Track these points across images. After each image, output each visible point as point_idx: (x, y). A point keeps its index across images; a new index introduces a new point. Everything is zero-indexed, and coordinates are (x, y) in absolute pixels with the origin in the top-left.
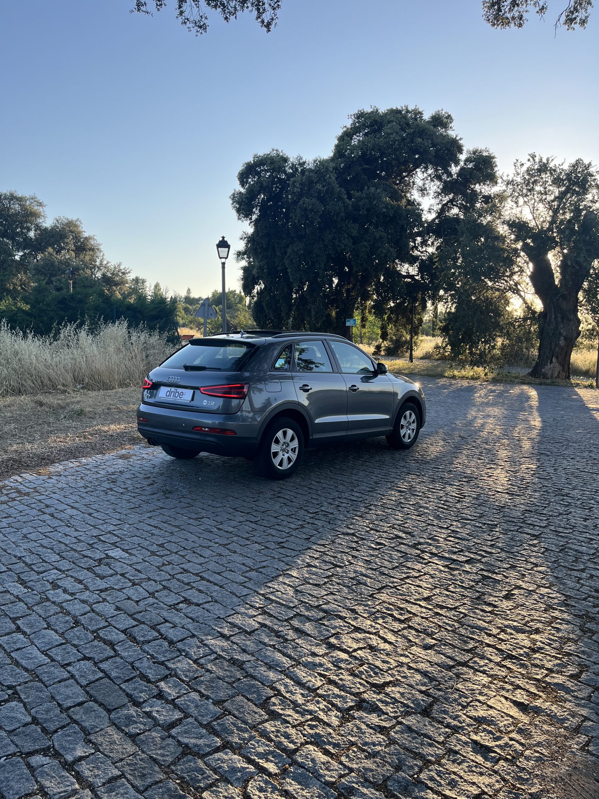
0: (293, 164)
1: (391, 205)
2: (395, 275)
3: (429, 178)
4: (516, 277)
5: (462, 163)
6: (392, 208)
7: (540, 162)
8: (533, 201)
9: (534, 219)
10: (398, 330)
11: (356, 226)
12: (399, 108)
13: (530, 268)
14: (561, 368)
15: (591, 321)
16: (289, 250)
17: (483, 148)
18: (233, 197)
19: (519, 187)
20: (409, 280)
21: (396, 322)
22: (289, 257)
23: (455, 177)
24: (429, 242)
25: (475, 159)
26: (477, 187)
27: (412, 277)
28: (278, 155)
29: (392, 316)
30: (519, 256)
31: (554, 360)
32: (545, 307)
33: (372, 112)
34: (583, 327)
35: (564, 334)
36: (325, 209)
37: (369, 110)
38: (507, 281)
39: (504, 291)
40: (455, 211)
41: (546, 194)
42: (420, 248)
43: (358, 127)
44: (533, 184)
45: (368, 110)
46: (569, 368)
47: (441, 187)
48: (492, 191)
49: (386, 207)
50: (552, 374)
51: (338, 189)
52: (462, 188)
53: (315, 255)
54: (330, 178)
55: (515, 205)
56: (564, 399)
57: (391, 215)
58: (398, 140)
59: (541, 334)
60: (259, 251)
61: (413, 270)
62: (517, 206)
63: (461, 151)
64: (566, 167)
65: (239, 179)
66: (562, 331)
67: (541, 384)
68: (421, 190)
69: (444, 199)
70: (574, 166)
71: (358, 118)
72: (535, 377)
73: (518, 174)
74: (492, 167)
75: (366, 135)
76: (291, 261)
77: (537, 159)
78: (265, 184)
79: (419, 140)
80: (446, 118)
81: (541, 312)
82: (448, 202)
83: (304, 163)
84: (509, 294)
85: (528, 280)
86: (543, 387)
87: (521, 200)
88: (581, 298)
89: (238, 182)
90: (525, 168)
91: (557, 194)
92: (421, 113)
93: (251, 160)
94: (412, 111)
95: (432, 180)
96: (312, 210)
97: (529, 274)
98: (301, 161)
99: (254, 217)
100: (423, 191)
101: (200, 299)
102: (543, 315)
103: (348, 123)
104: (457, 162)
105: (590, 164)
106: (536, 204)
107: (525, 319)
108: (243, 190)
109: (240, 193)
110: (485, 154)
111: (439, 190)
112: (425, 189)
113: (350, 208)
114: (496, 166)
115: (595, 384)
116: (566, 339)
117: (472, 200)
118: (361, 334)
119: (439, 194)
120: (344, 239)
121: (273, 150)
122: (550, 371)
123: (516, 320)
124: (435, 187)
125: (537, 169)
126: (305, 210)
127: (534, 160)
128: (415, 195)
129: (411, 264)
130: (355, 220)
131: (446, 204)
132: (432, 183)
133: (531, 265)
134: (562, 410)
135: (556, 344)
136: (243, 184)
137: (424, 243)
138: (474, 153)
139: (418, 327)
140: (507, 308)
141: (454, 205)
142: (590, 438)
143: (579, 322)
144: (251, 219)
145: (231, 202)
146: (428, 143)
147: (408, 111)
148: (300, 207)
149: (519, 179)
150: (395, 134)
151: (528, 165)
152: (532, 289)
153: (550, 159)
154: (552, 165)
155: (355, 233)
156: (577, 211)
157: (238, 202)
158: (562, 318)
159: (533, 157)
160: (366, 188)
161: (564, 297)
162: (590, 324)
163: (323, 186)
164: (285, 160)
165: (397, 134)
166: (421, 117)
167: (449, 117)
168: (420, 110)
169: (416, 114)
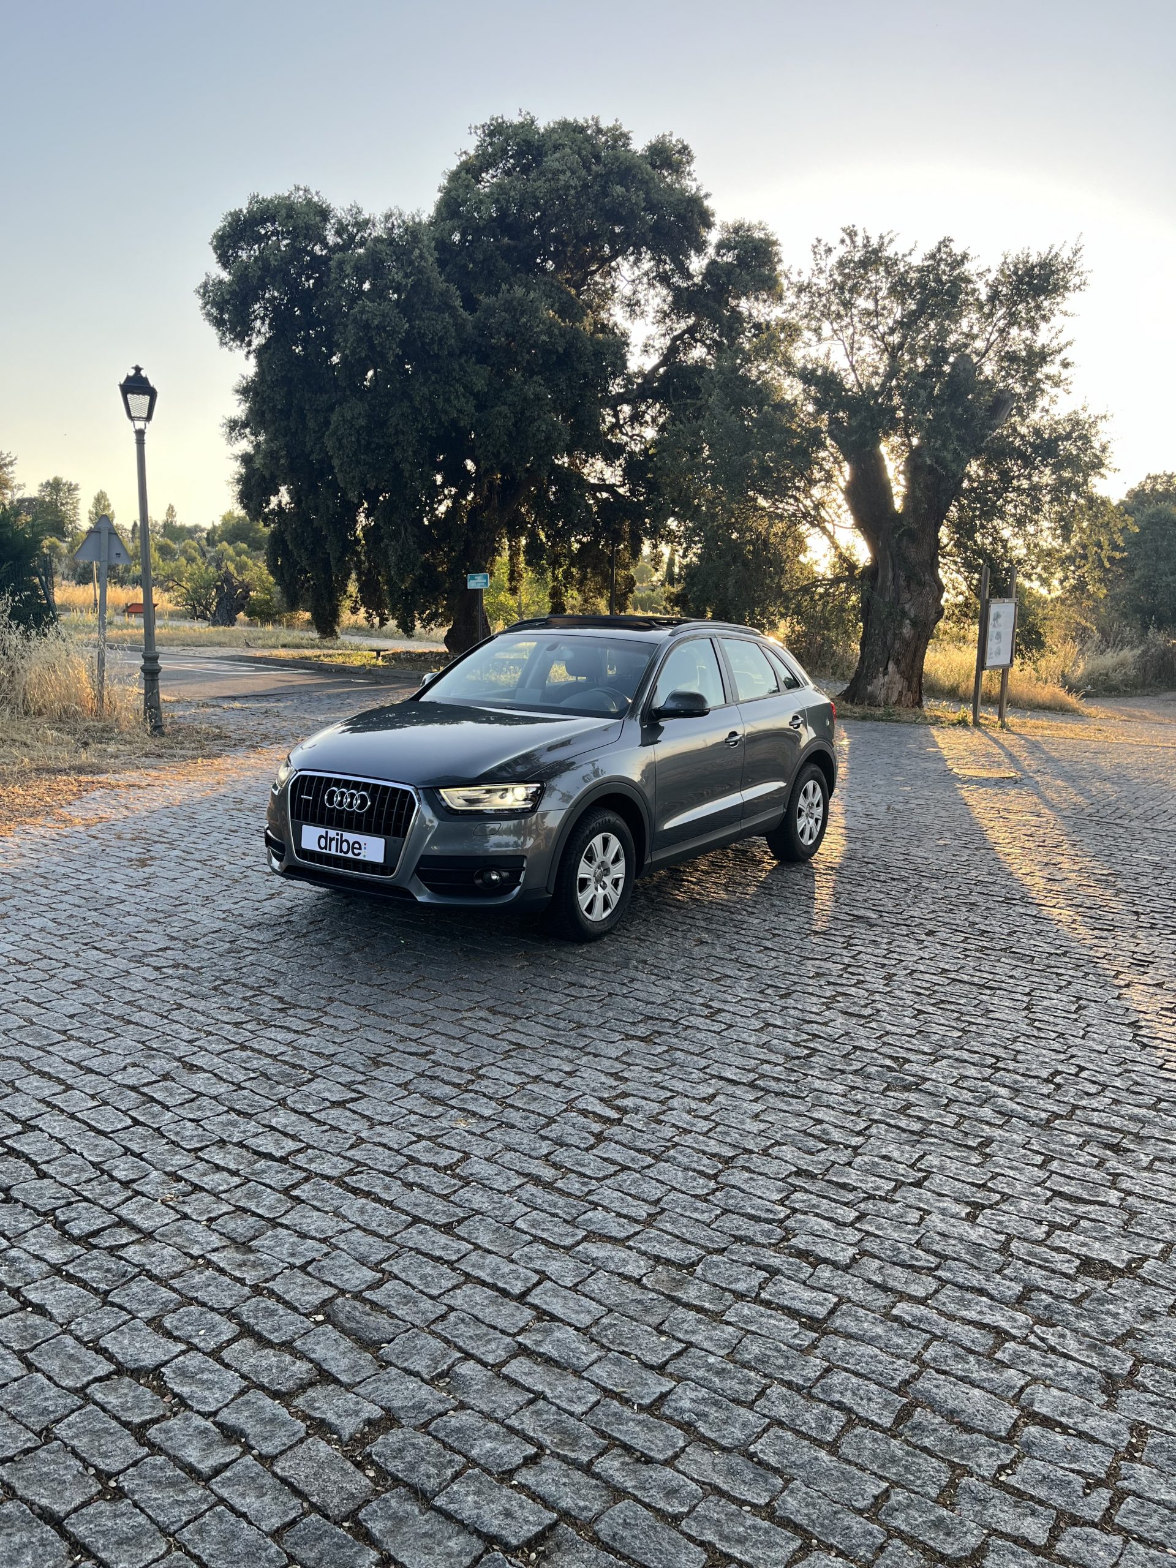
0: (339, 222)
1: (560, 328)
2: (572, 481)
3: (645, 280)
4: (817, 492)
5: (711, 251)
6: (562, 335)
7: (865, 246)
8: (851, 331)
9: (854, 369)
10: (586, 601)
11: (485, 370)
12: (581, 121)
13: (844, 474)
14: (906, 683)
15: (964, 587)
16: (334, 418)
17: (755, 222)
18: (205, 290)
19: (824, 299)
20: (605, 495)
21: (582, 582)
22: (335, 432)
23: (698, 280)
24: (648, 418)
25: (737, 242)
26: (744, 305)
27: (610, 488)
28: (309, 202)
29: (574, 570)
30: (822, 446)
31: (891, 667)
32: (875, 560)
33: (522, 125)
34: (948, 599)
35: (912, 614)
36: (412, 327)
37: (517, 120)
38: (797, 500)
39: (793, 521)
40: (698, 353)
41: (877, 314)
42: (629, 429)
43: (490, 155)
44: (851, 291)
45: (514, 118)
46: (920, 684)
47: (670, 299)
48: (773, 316)
49: (550, 333)
50: (887, 697)
51: (444, 286)
52: (711, 303)
53: (391, 430)
54: (421, 256)
55: (815, 339)
56: (909, 754)
57: (561, 350)
58: (575, 188)
59: (866, 612)
60: (268, 416)
61: (613, 475)
62: (819, 340)
63: (709, 225)
64: (917, 260)
65: (215, 248)
66: (907, 606)
67: (864, 718)
68: (628, 305)
69: (675, 326)
70: (933, 257)
71: (491, 134)
72: (852, 702)
73: (821, 271)
74: (771, 261)
75: (508, 173)
76: (340, 440)
77: (859, 241)
78: (273, 263)
79: (619, 189)
80: (679, 152)
81: (865, 568)
82: (684, 332)
83: (367, 222)
84: (804, 528)
85: (840, 498)
86: (868, 725)
87: (827, 328)
88: (945, 540)
89: (214, 257)
90: (833, 259)
91: (898, 316)
92: (626, 136)
93: (243, 205)
94: (609, 130)
95: (651, 285)
96: (380, 328)
97: (843, 484)
98: (361, 218)
99: (257, 341)
100: (632, 306)
101: (197, 529)
102: (871, 573)
103: (471, 144)
104: (700, 247)
105: (965, 257)
106: (857, 337)
107: (836, 581)
108: (225, 276)
109: (221, 282)
110: (758, 235)
111: (666, 307)
112: (638, 303)
113: (469, 327)
114: (780, 261)
115: (970, 719)
116: (914, 624)
117: (731, 329)
118: (519, 606)
119: (666, 315)
120: (457, 397)
121: (298, 189)
122: (883, 691)
123: (816, 582)
124: (658, 300)
125: (860, 261)
126: (367, 326)
127: (853, 242)
128: (617, 315)
129: (609, 460)
130: (483, 358)
131: (680, 337)
132: (652, 292)
133: (847, 468)
134: (905, 784)
135: (895, 634)
136: (225, 261)
137: (636, 418)
138: (737, 230)
139: (625, 596)
140: (801, 558)
141: (696, 341)
142: (968, 864)
143: (941, 588)
144: (249, 344)
145: (200, 302)
146: (637, 197)
147: (599, 131)
148: (355, 321)
149: (823, 283)
150: (568, 174)
151: (840, 252)
152: (848, 519)
153: (886, 240)
154: (889, 252)
155: (480, 385)
156: (939, 354)
157: (215, 304)
158: (908, 579)
159: (852, 234)
160: (504, 287)
161: (911, 535)
162: (961, 593)
163: (406, 276)
164: (324, 214)
165: (573, 173)
166: (626, 145)
167: (685, 150)
168: (625, 129)
169: (616, 139)
